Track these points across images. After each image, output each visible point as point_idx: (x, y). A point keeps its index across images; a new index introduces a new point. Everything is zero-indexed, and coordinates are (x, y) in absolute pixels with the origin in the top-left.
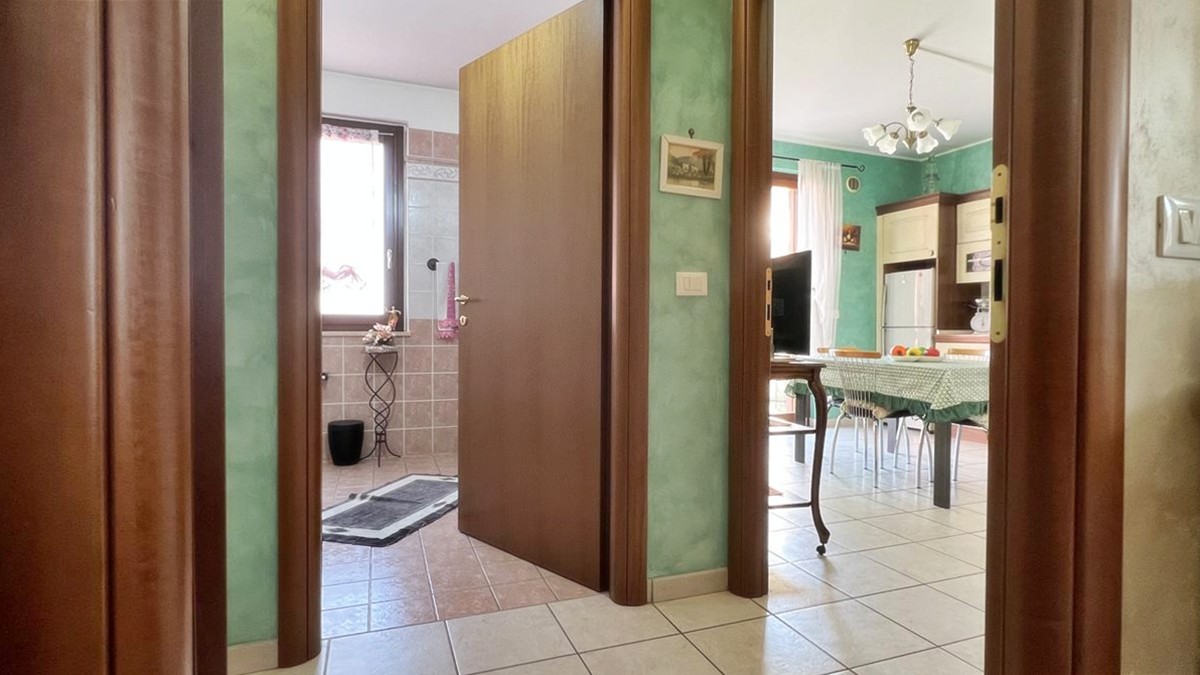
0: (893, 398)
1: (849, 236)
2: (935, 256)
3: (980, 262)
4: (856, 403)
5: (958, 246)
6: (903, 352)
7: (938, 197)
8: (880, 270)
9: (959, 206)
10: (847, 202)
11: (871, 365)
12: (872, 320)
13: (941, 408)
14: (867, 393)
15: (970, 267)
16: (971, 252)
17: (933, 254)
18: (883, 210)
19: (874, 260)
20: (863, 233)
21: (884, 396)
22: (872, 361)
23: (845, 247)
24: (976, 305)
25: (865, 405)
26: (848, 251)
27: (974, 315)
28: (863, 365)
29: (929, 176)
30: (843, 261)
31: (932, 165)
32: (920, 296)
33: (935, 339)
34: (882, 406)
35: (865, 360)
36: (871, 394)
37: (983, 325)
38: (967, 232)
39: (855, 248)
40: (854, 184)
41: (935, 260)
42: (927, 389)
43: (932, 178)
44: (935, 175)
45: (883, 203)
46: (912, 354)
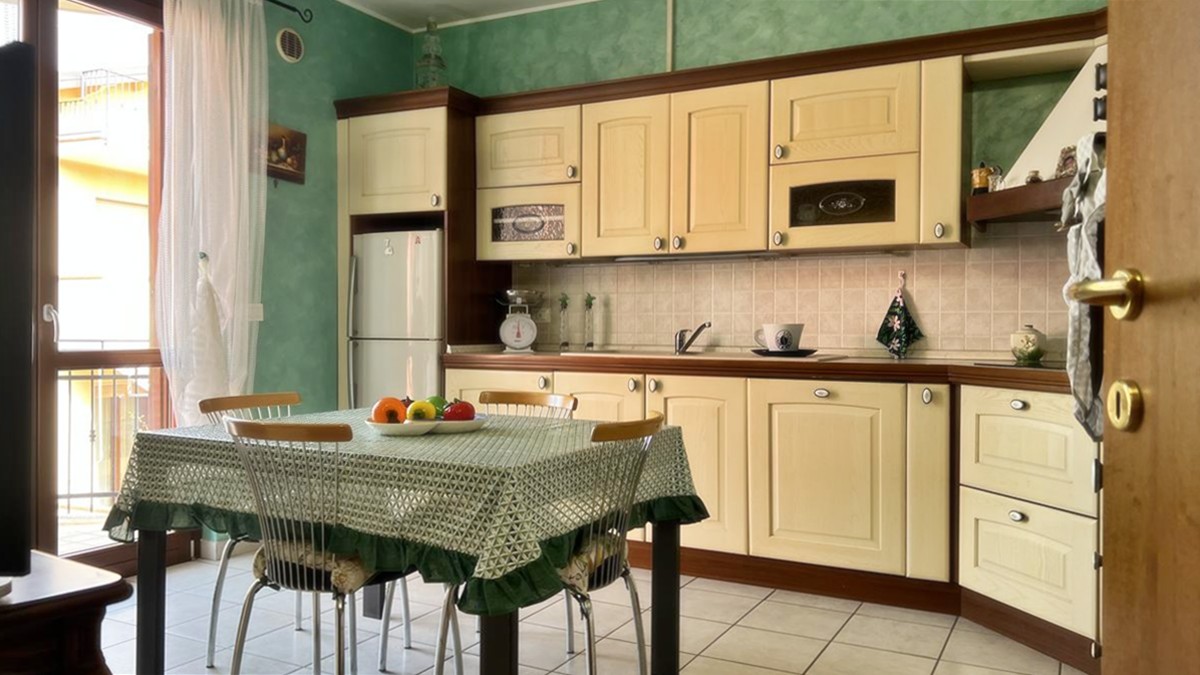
0: (379, 539)
1: (282, 151)
2: (442, 207)
3: (514, 224)
4: (290, 553)
5: (478, 192)
6: (399, 409)
7: (446, 96)
8: (344, 226)
9: (479, 119)
10: (277, 79)
11: (326, 458)
12: (330, 326)
13: (500, 574)
14: (317, 526)
15: (497, 234)
16: (500, 205)
17: (438, 203)
18: (349, 108)
19: (332, 202)
20: (313, 148)
21: (360, 536)
22: (329, 447)
23: (273, 173)
24: (507, 300)
25: (311, 559)
26: (282, 184)
27: (504, 318)
28: (309, 458)
29: (428, 56)
30: (269, 202)
31: (433, 38)
32: (415, 281)
33: (444, 363)
34: (354, 558)
35: (312, 446)
36: (328, 528)
37: (518, 335)
38: (492, 168)
39: (297, 178)
40: (291, 45)
41: (443, 212)
42: (462, 520)
43: (432, 61)
44: (438, 58)
45: (350, 95)
46: (419, 415)
